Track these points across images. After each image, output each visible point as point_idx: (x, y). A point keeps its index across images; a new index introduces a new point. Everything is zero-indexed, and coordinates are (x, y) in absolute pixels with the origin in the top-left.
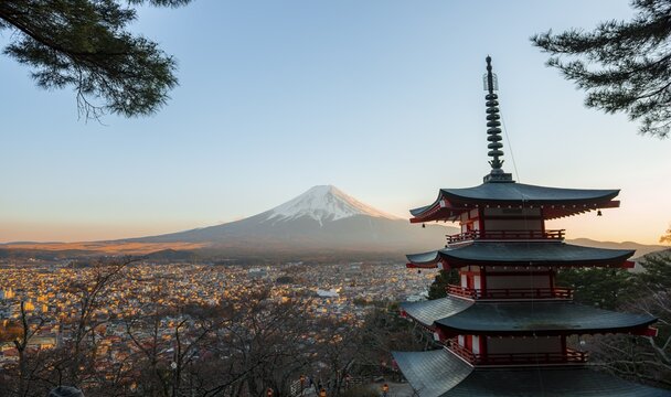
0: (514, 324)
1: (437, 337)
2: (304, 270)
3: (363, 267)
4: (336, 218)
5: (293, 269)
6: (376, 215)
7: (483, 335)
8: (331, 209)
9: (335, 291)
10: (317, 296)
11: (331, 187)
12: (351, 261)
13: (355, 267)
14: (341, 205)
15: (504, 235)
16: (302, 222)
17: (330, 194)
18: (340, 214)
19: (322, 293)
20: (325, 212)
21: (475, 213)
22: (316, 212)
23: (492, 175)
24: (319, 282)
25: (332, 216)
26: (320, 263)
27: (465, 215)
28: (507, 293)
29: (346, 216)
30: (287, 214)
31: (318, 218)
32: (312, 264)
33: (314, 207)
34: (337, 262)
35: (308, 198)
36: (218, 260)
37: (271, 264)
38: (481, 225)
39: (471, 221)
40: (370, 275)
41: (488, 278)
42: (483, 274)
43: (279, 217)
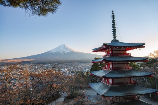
0: (121, 76)
2: (59, 65)
3: (73, 64)
4: (66, 52)
5: (56, 65)
8: (65, 50)
9: (66, 70)
10: (62, 71)
11: (65, 45)
12: (70, 62)
13: (71, 64)
14: (67, 49)
15: (117, 55)
16: (58, 53)
17: (64, 47)
18: (67, 51)
19: (63, 70)
21: (110, 49)
22: (61, 51)
23: (114, 40)
24: (62, 68)
25: (65, 52)
27: (107, 50)
28: (118, 68)
29: (68, 52)
30: (54, 52)
31: (62, 52)
32: (61, 63)
34: (67, 63)
35: (59, 47)
36: (37, 63)
37: (50, 64)
38: (112, 52)
39: (109, 51)
40: (74, 65)
41: (114, 65)
42: (112, 64)
43: (52, 52)
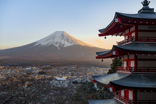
0: (153, 84)
1: (111, 89)
2: (51, 69)
3: (77, 67)
4: (65, 46)
5: (46, 68)
6: (83, 45)
7: (135, 90)
8: (63, 42)
9: (64, 78)
10: (57, 80)
11: (63, 32)
12: (72, 65)
13: (74, 68)
14: (68, 40)
15: (148, 39)
16: (50, 48)
17: (63, 35)
18: (67, 44)
19: (58, 78)
20: (60, 43)
21: (133, 29)
22: (56, 43)
23: (143, 9)
24: (57, 74)
25: (64, 45)
26: (58, 66)
27: (127, 32)
28: (148, 70)
29: (70, 45)
30: (43, 44)
31: (57, 46)
32: (54, 66)
33: (56, 40)
34: (66, 65)
35: (53, 37)
36: (11, 64)
37: (36, 66)
38: (136, 34)
39: (130, 33)
40: (80, 71)
41: (138, 62)
42: (136, 60)
43: (40, 45)
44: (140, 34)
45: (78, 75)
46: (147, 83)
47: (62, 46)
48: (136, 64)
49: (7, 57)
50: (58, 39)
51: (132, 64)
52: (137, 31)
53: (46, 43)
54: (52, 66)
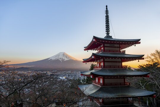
2: (57, 73)
3: (71, 72)
4: (65, 60)
5: (54, 72)
6: (75, 60)
7: (104, 77)
8: (64, 58)
9: (64, 78)
11: (64, 53)
12: (68, 70)
13: (69, 72)
14: (66, 57)
15: (110, 51)
16: (57, 61)
17: (64, 54)
18: (66, 59)
19: (61, 78)
20: (62, 59)
21: (102, 46)
22: (60, 59)
24: (60, 75)
25: (64, 59)
26: (61, 71)
27: (99, 48)
28: (110, 67)
29: (68, 60)
30: (53, 59)
31: (61, 60)
32: (59, 71)
33: (60, 57)
34: (65, 70)
35: (58, 55)
36: (35, 70)
37: (49, 71)
40: (73, 74)
41: (105, 63)
42: (104, 62)
43: (51, 59)
44: (106, 48)
45: (72, 76)
46: (110, 73)
47: (63, 60)
48: (104, 64)
49: (33, 66)
50: (61, 57)
51: (102, 64)
52: (104, 47)
53: (55, 59)
54: (57, 71)
